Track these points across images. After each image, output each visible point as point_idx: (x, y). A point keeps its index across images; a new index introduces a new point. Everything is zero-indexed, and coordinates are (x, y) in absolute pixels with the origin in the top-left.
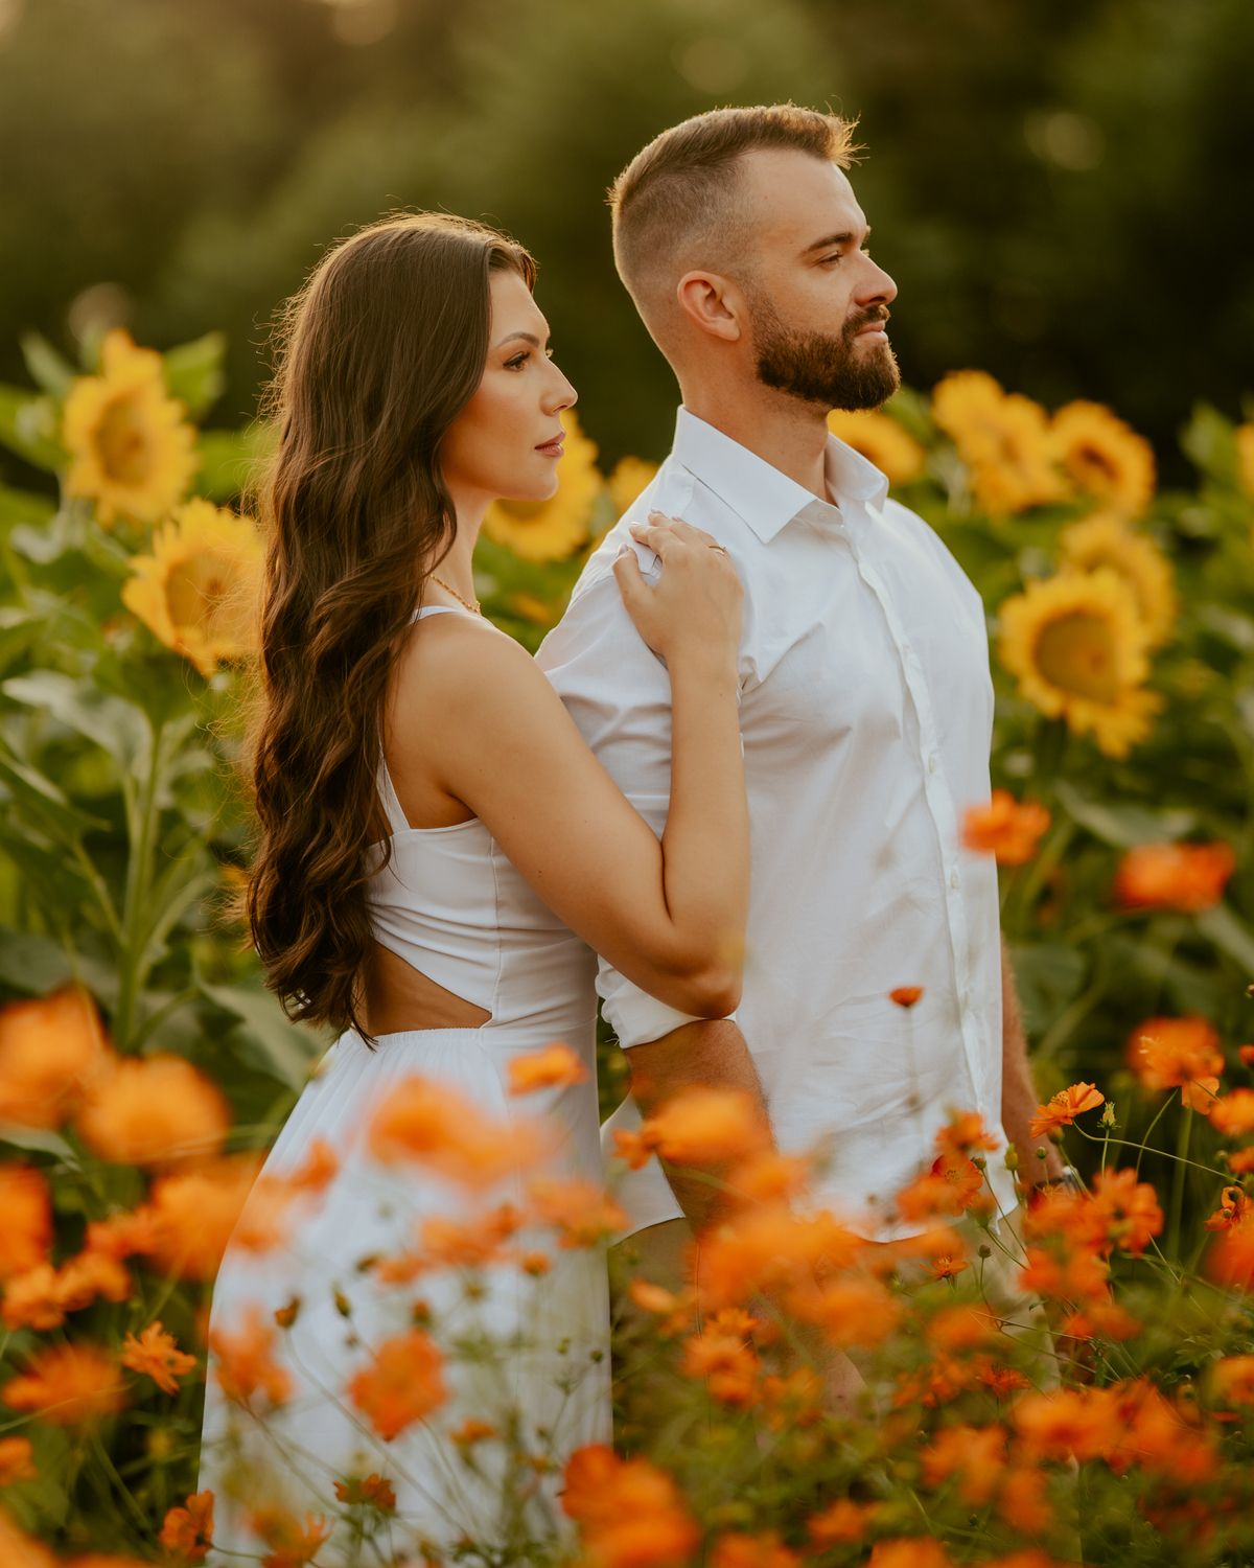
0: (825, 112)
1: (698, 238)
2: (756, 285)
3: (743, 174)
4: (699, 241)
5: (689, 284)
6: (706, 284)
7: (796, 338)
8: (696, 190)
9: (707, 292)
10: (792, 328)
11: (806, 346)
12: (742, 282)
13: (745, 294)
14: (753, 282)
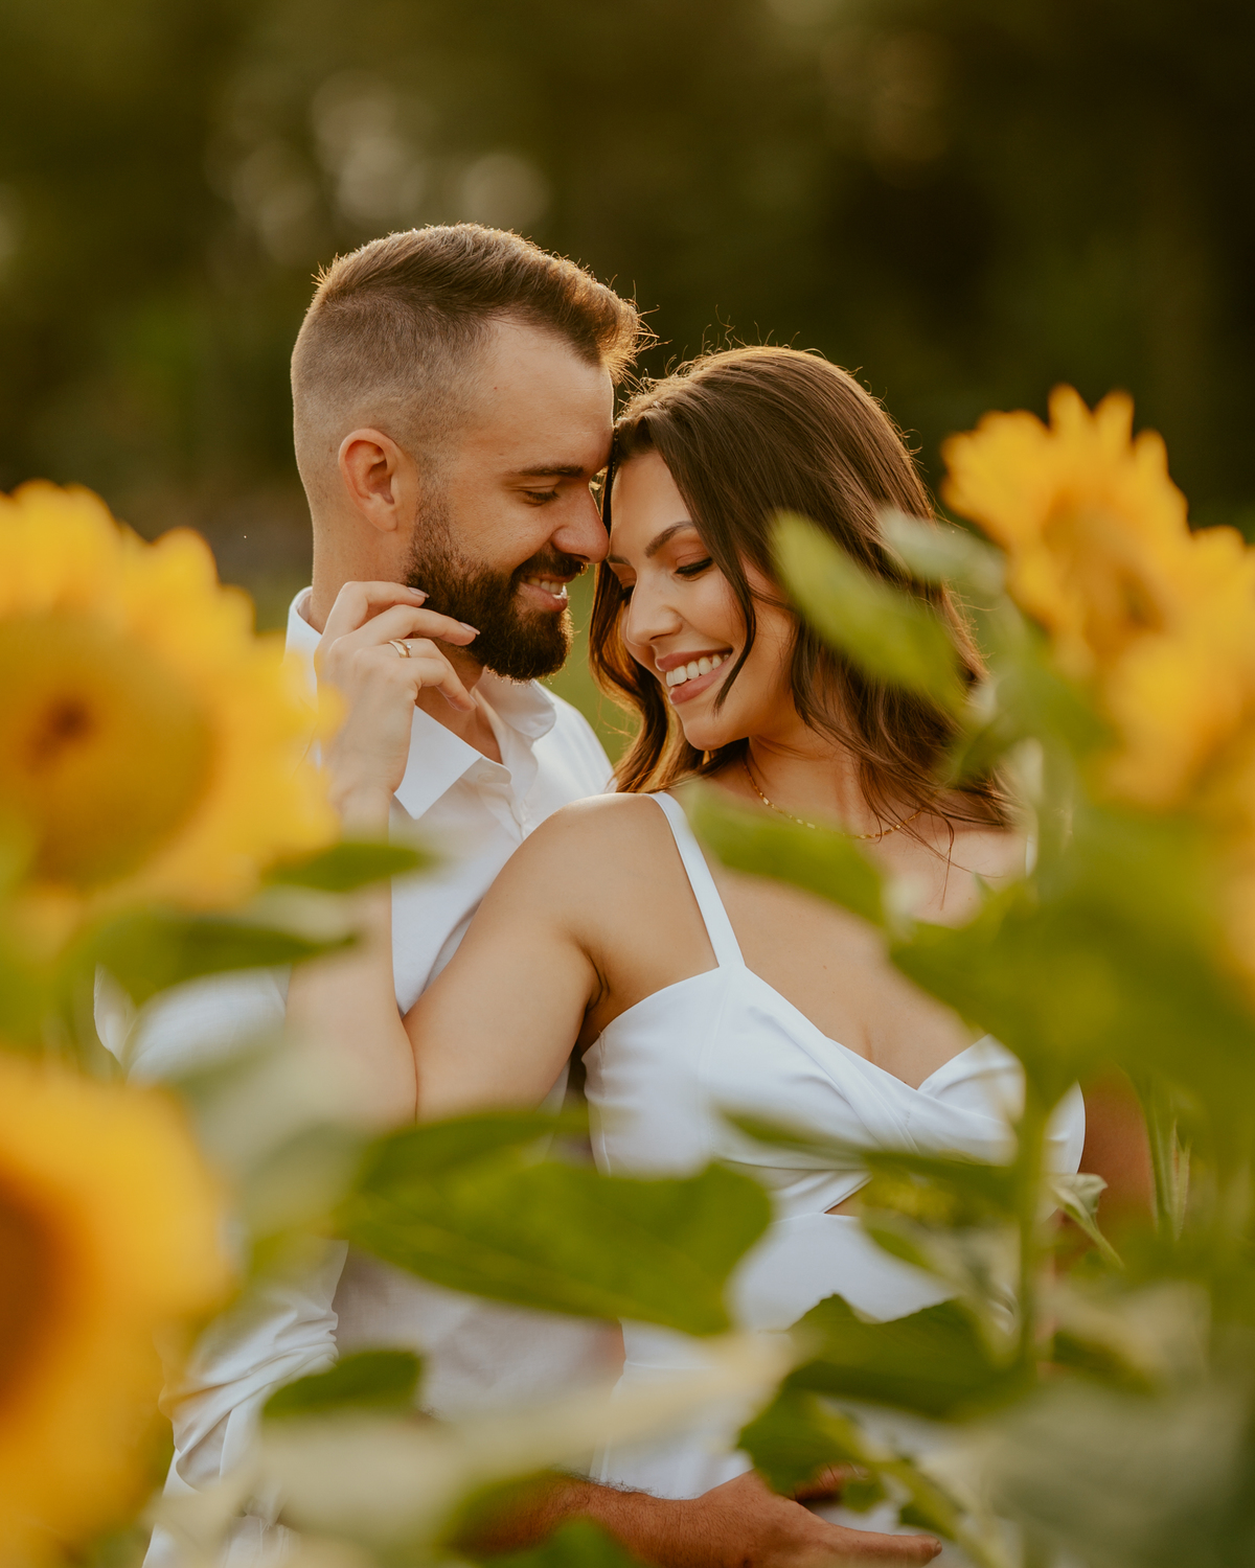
0: (624, 294)
1: (394, 394)
2: (438, 482)
3: (483, 344)
4: (393, 399)
5: (356, 444)
6: (379, 450)
7: (462, 564)
8: (418, 339)
9: (376, 460)
10: (462, 551)
11: (471, 578)
12: (423, 469)
13: (421, 484)
14: (436, 476)
